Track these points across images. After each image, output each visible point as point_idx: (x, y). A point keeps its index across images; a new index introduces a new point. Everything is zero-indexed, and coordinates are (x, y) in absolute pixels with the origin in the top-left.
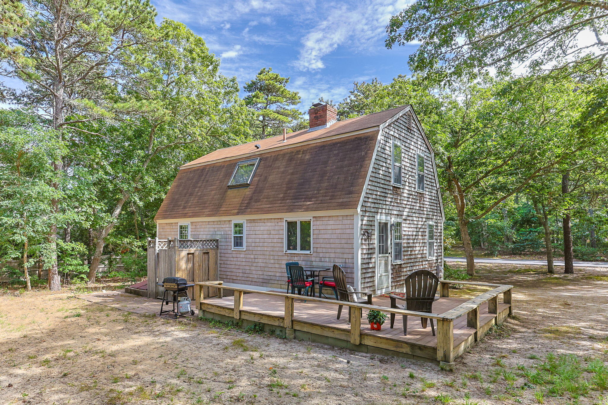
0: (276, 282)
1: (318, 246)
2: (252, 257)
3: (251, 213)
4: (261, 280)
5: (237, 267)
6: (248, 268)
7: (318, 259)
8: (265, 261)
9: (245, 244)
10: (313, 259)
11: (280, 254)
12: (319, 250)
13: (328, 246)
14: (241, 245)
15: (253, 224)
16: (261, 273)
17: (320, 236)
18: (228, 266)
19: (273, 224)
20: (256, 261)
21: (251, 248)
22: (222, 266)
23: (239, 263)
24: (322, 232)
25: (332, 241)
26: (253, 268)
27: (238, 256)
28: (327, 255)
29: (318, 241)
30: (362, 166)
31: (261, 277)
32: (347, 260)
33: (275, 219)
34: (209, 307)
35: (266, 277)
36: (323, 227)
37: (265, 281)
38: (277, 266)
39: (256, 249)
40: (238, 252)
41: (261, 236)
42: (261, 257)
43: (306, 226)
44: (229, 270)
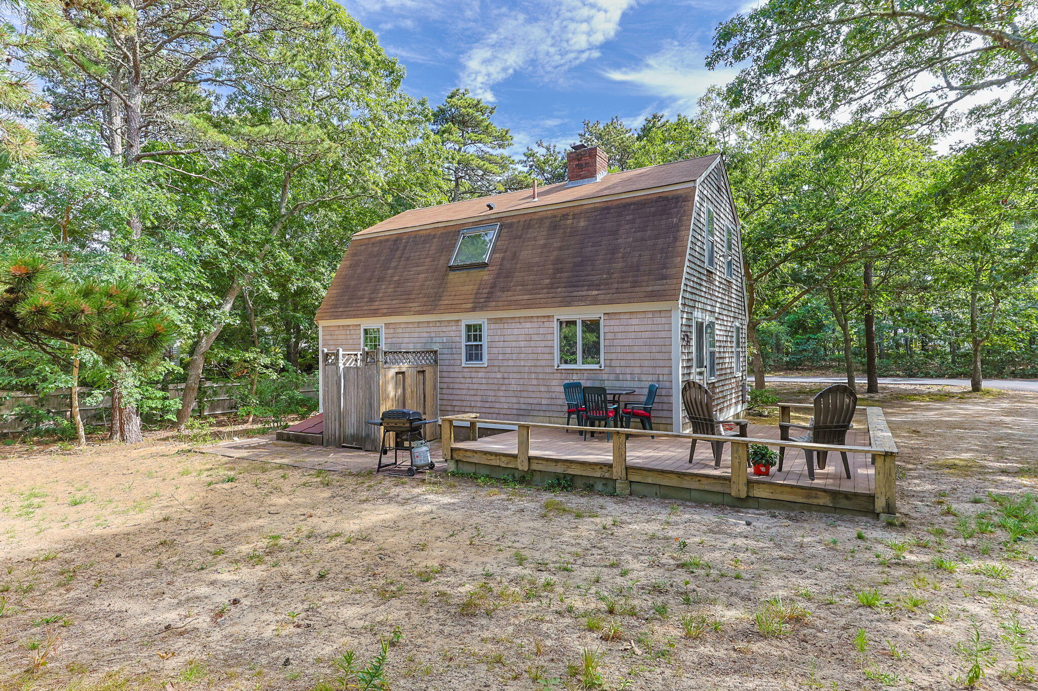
0: (541, 413)
1: (614, 356)
2: (499, 375)
3: (497, 308)
4: (515, 412)
5: (472, 392)
6: (491, 393)
7: (612, 377)
8: (521, 382)
9: (485, 357)
10: (605, 377)
11: (548, 370)
12: (614, 363)
13: (630, 356)
14: (479, 357)
15: (501, 326)
16: (514, 400)
17: (616, 342)
18: (455, 392)
19: (535, 325)
20: (506, 381)
21: (496, 363)
22: (444, 391)
23: (475, 387)
24: (619, 336)
25: (636, 349)
26: (501, 393)
27: (474, 375)
28: (628, 370)
29: (613, 349)
30: (676, 239)
31: (516, 406)
32: (661, 377)
33: (538, 317)
34: (469, 454)
35: (524, 407)
36: (621, 329)
37: (522, 412)
38: (543, 389)
39: (505, 363)
40: (474, 370)
41: (514, 344)
42: (515, 375)
43: (592, 327)
44: (456, 398)
